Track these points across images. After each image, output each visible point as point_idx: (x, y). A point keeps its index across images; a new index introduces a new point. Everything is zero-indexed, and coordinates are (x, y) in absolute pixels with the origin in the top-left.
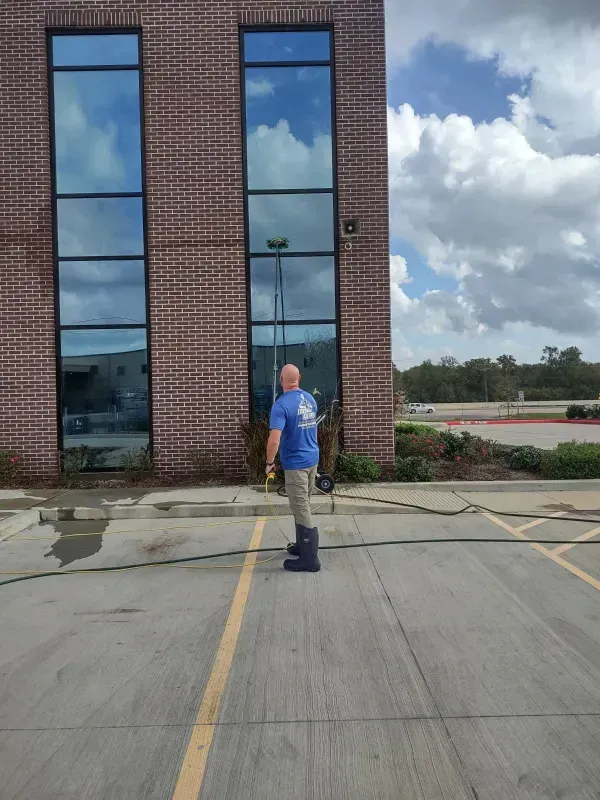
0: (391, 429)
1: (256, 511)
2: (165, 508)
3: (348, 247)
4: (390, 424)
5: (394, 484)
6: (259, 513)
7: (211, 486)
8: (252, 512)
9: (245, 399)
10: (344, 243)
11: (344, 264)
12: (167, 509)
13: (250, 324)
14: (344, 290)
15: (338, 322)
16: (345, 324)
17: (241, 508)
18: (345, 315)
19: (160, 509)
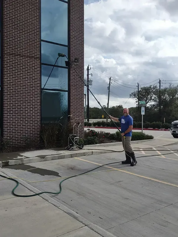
2: (43, 158)
8: (70, 156)
9: (39, 117)
11: (71, 72)
13: (41, 89)
16: (71, 92)
19: (41, 158)
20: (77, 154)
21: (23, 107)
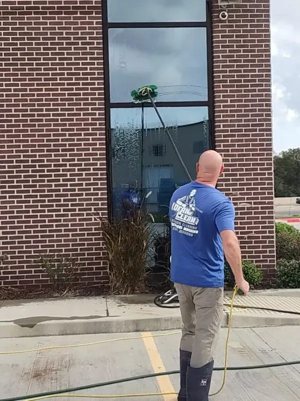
0: (272, 227)
1: (138, 327)
2: (29, 324)
3: (224, 16)
4: (272, 222)
5: (280, 291)
6: (140, 328)
7: (67, 297)
8: (131, 327)
9: (102, 194)
10: (219, 12)
11: (218, 37)
12: (32, 326)
13: (109, 105)
14: (219, 66)
15: (210, 104)
16: (220, 106)
17: (118, 323)
18: (219, 96)
19: (23, 326)
20: (158, 320)
21: (50, 166)
